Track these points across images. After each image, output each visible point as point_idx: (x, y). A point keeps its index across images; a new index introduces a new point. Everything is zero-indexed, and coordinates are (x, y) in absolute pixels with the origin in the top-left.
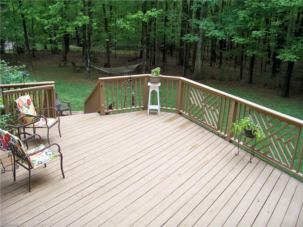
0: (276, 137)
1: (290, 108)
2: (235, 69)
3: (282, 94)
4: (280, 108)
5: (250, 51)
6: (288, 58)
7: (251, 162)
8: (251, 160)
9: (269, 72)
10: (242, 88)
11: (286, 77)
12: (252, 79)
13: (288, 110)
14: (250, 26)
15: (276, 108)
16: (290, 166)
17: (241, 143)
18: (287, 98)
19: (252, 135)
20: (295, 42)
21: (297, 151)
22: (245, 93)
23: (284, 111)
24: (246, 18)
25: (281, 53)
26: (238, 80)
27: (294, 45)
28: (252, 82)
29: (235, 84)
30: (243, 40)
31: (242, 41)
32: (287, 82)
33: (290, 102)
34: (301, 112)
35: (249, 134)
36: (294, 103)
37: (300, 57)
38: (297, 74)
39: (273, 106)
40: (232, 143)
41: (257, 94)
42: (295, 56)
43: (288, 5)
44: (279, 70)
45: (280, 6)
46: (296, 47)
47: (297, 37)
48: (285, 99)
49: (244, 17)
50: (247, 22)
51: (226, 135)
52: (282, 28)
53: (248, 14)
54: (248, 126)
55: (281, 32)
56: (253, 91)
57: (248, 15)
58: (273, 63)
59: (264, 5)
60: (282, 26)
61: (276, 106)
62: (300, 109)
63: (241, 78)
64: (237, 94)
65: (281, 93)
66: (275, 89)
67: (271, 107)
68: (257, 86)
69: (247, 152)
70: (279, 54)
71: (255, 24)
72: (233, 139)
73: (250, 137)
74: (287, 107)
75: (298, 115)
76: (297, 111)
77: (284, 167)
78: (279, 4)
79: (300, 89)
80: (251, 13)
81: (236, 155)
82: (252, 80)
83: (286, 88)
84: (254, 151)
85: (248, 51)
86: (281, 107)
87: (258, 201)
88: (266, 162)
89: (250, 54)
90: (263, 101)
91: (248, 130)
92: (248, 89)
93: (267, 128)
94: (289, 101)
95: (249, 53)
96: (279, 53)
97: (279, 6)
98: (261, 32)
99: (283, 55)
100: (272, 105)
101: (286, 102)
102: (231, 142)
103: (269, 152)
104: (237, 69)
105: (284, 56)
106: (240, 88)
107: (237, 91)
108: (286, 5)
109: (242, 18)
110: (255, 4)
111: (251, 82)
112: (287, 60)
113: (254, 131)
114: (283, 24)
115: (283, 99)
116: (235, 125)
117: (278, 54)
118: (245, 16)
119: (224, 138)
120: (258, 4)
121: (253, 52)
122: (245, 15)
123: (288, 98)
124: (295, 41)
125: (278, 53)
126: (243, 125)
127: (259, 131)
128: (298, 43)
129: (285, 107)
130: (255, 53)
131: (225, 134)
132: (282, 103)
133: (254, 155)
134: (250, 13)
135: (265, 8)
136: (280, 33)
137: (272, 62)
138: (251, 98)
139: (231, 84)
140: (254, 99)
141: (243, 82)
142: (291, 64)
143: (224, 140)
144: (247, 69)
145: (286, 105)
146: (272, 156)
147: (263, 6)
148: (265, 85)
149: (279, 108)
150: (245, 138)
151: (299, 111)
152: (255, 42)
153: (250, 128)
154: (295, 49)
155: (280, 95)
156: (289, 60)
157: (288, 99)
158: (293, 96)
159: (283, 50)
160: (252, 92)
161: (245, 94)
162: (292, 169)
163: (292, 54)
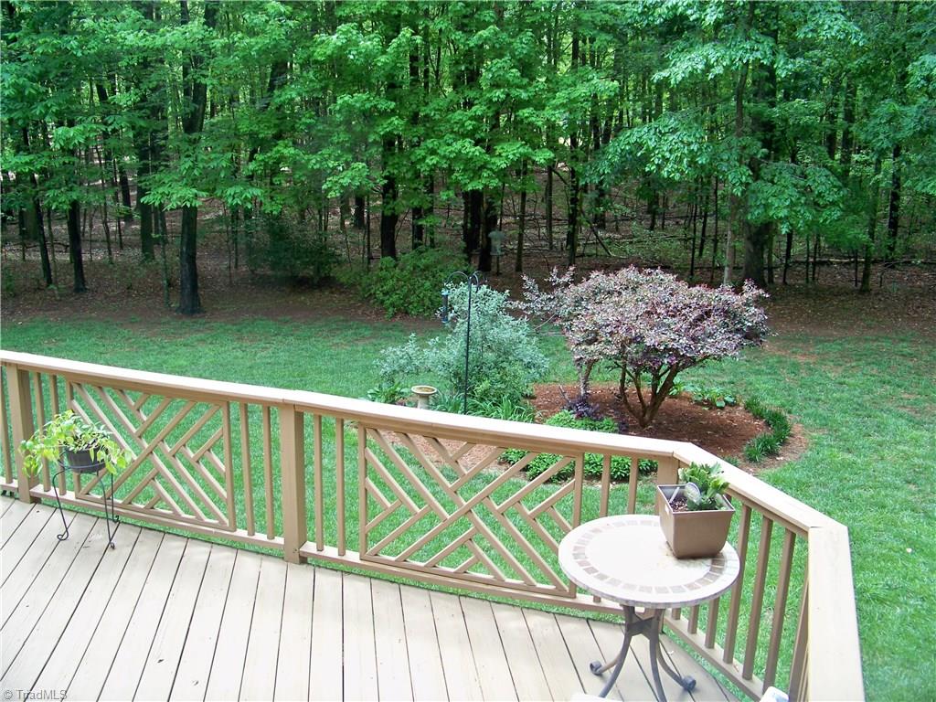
0: (169, 449)
1: (211, 343)
2: (24, 254)
3: (183, 307)
4: (184, 348)
5: (57, 192)
6: (174, 197)
7: (113, 547)
8: (110, 540)
9: (133, 246)
10: (58, 312)
11: (182, 253)
12: (83, 279)
13: (207, 350)
14: (41, 112)
15: (173, 352)
16: (227, 521)
17: (70, 495)
18: (198, 316)
19: (94, 463)
20: (188, 150)
21: (252, 466)
22: (68, 326)
23: (195, 356)
24: (24, 87)
25: (153, 187)
26: (39, 289)
27: (187, 159)
28: (87, 287)
29: (31, 304)
30: (27, 159)
31: (26, 163)
32: (187, 268)
33: (207, 326)
34: (244, 349)
35: (84, 461)
36: (221, 326)
37: (208, 190)
38: (214, 238)
39: (163, 347)
40: (40, 503)
41: (108, 322)
42: (194, 191)
43: (147, 44)
44: (157, 236)
45: (125, 48)
46: (191, 164)
47: (189, 134)
48: (193, 320)
49: (15, 85)
50: (31, 101)
51: (15, 484)
52: (144, 111)
53: (29, 74)
54: (76, 439)
55: (142, 123)
56: (93, 314)
57: (28, 78)
58: (139, 217)
59: (74, 43)
60: (142, 104)
61: (171, 346)
62: (238, 339)
63: (49, 281)
64: (43, 334)
65: (178, 305)
66: (159, 296)
67: (155, 353)
68: (103, 297)
69: (95, 519)
70: (150, 190)
71: (60, 105)
72: (39, 489)
73: (91, 471)
74: (203, 341)
75: (236, 358)
76: (234, 349)
77: (213, 530)
78: (120, 40)
79: (231, 282)
80: (37, 72)
81: (61, 539)
82: (83, 282)
83: (188, 286)
84: (115, 509)
85: (50, 193)
86: (184, 345)
87: (161, 661)
88: (160, 531)
89: (60, 203)
90: (130, 338)
91: (78, 452)
92: (77, 311)
93: (134, 430)
94: (206, 323)
95: (57, 198)
96: (148, 188)
97: (122, 46)
98: (82, 128)
99: (161, 190)
100: (158, 345)
101: (196, 327)
102: (36, 500)
103: (161, 498)
104: (32, 253)
105: (164, 193)
106: (50, 313)
107: (40, 325)
108: (141, 44)
109: (9, 88)
110: (45, 42)
111: (81, 286)
112: (175, 205)
113: (96, 450)
114: (144, 99)
115: (188, 321)
116: (31, 446)
117: (146, 190)
118: (21, 81)
119: (12, 495)
120: (55, 42)
121: (69, 194)
122: (18, 78)
123: (202, 314)
124: (187, 146)
125: (146, 185)
126: (54, 440)
127: (111, 445)
128: (197, 151)
129: (196, 343)
130: (74, 196)
131: (11, 482)
132: (185, 333)
133: (118, 520)
134: (34, 72)
135: (79, 54)
136: (141, 127)
137: (136, 216)
138: (90, 338)
139: (18, 306)
140: (102, 338)
141: (56, 292)
142: (189, 214)
143: (12, 500)
144: (63, 249)
145: (199, 336)
146: (172, 508)
147: (72, 48)
148: (128, 288)
149: (179, 351)
150: (79, 478)
151: (238, 346)
152: (69, 163)
153: (83, 442)
154: (191, 168)
155: (176, 311)
156: (179, 203)
157: (200, 317)
158: (214, 306)
159: (157, 177)
160: (91, 318)
161: (70, 329)
162: (235, 530)
163: (186, 184)
